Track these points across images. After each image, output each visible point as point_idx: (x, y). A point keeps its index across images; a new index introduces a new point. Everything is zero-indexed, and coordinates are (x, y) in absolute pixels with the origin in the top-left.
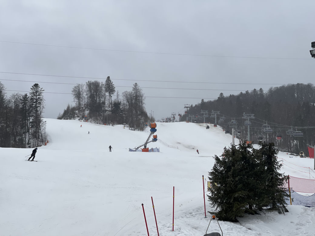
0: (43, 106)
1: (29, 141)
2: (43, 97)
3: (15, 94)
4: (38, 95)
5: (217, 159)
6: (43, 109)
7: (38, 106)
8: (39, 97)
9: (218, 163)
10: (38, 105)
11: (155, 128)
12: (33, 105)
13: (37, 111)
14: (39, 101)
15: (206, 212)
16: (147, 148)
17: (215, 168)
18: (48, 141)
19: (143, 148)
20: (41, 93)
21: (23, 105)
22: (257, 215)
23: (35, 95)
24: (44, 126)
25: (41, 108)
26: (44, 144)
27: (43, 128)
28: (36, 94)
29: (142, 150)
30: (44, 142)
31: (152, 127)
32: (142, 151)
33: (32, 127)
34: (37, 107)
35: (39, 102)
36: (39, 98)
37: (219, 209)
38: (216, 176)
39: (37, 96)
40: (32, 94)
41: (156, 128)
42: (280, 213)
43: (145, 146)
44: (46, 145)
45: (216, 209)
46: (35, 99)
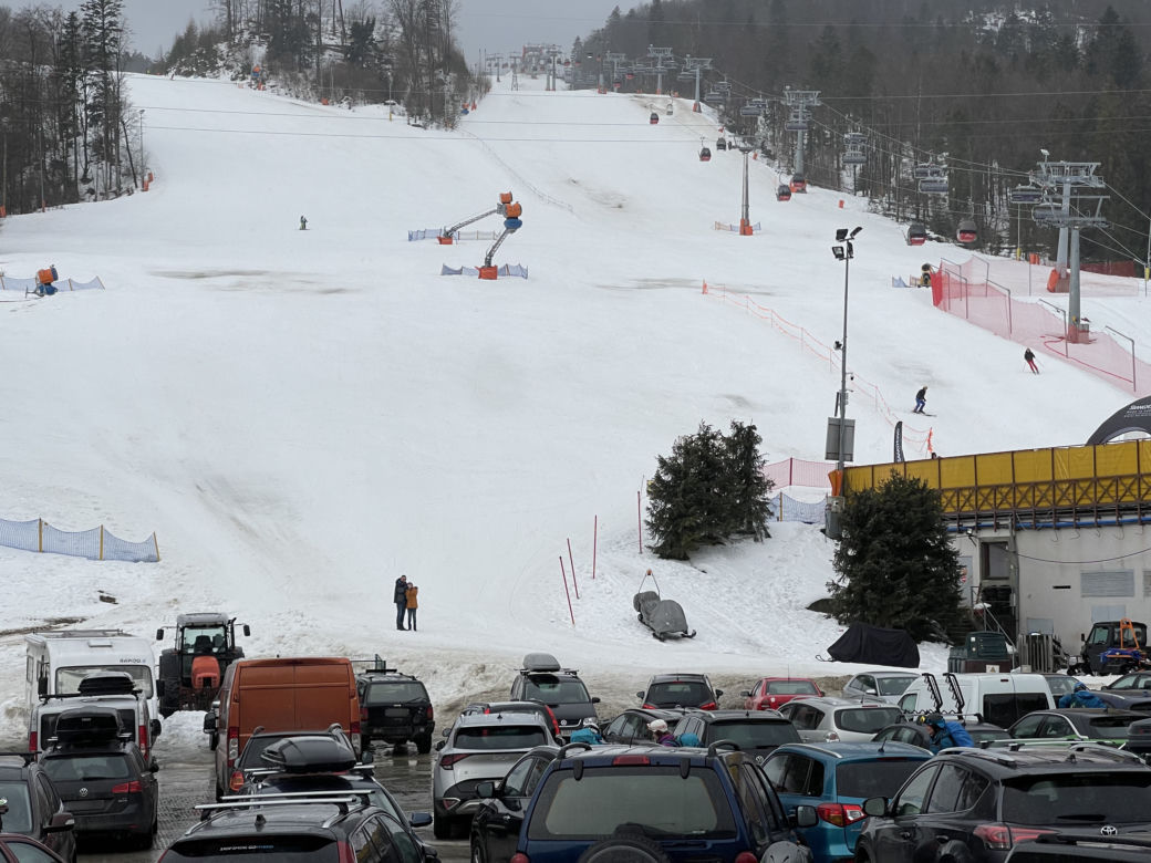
0: (127, 54)
1: (86, 170)
2: (127, 22)
3: (32, 8)
4: (109, 14)
5: (662, 462)
7: (111, 53)
8: (113, 19)
9: (662, 467)
10: (109, 49)
13: (106, 68)
14: (112, 36)
15: (643, 546)
16: (493, 265)
17: (658, 478)
18: (150, 175)
19: (483, 268)
20: (119, 6)
21: (64, 51)
22: (719, 546)
23: (97, 13)
24: (139, 124)
25: (122, 60)
26: (139, 183)
27: (134, 131)
28: (103, 8)
29: (480, 270)
30: (139, 178)
31: (510, 214)
32: (480, 277)
33: (94, 121)
34: (107, 56)
35: (112, 39)
36: (111, 23)
37: (661, 542)
38: (658, 489)
39: (104, 16)
40: (89, 9)
42: (756, 540)
43: (488, 262)
44: (147, 190)
45: (657, 541)
46: (99, 28)
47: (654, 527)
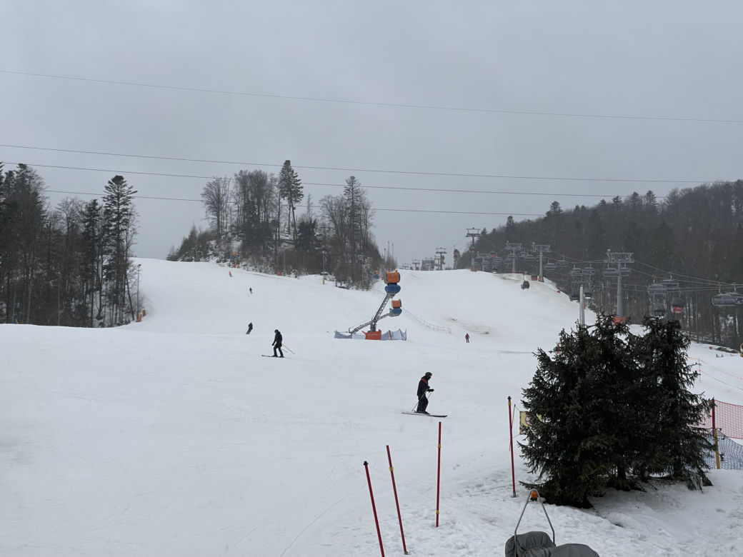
0: (134, 229)
1: (100, 310)
2: (135, 208)
3: (69, 200)
4: (123, 203)
5: (543, 358)
6: (134, 236)
7: (123, 230)
8: (126, 207)
9: (544, 367)
10: (121, 227)
11: (396, 284)
12: (111, 225)
13: (119, 240)
14: (123, 218)
15: (517, 483)
16: (377, 330)
17: (538, 380)
18: (144, 311)
20: (130, 198)
21: (88, 226)
23: (115, 202)
24: (137, 275)
25: (130, 233)
26: (135, 317)
27: (134, 280)
28: (118, 200)
29: (366, 334)
30: (136, 313)
31: (390, 280)
32: (366, 339)
33: (109, 277)
34: (120, 232)
35: (124, 220)
36: (126, 210)
37: (546, 478)
38: (540, 398)
39: (119, 205)
40: (108, 200)
41: (398, 284)
42: (691, 487)
43: (373, 327)
44: (140, 321)
45: (540, 477)
46: (116, 213)
47: (533, 454)
